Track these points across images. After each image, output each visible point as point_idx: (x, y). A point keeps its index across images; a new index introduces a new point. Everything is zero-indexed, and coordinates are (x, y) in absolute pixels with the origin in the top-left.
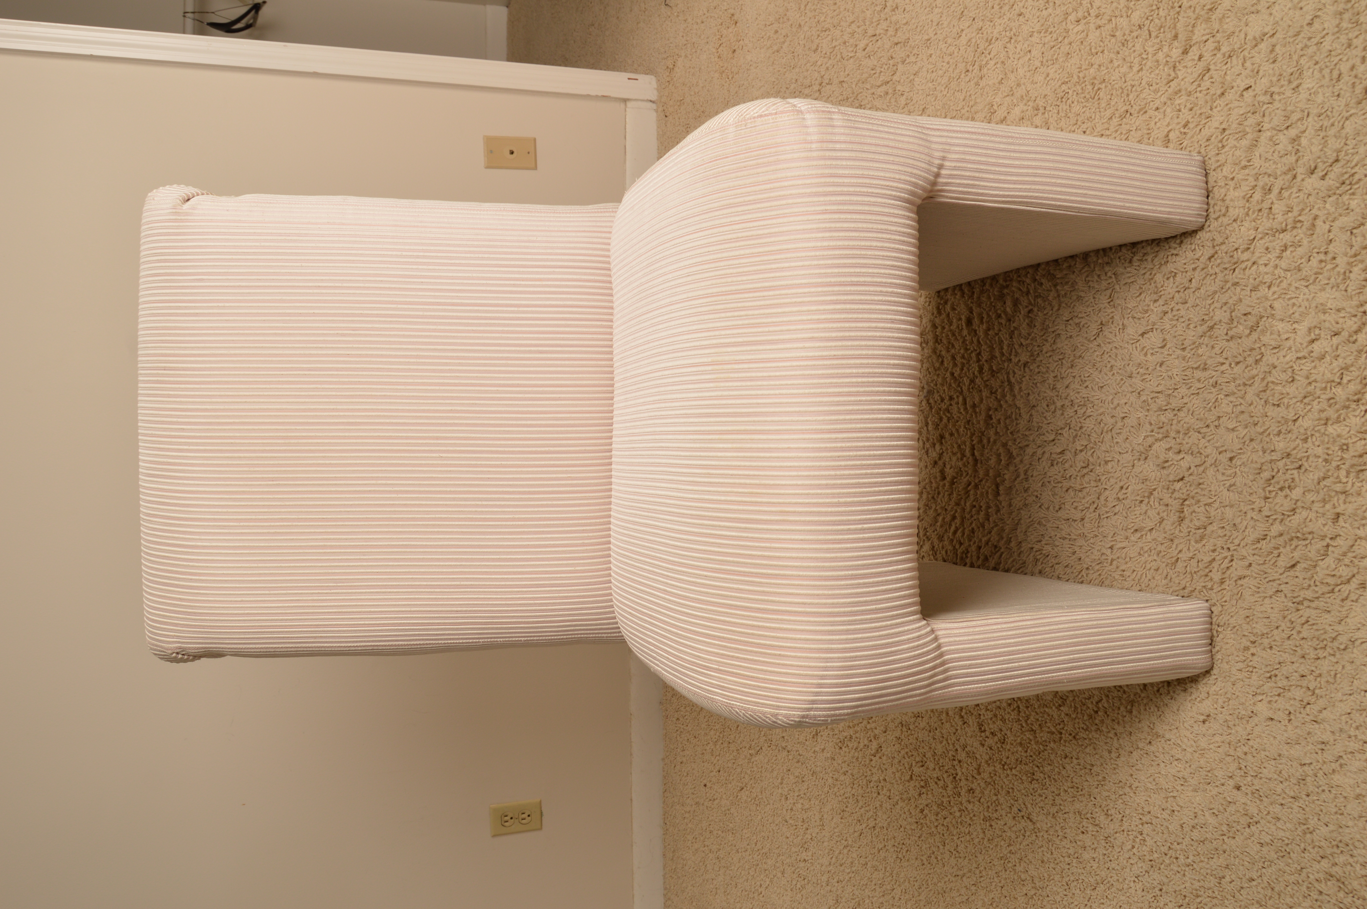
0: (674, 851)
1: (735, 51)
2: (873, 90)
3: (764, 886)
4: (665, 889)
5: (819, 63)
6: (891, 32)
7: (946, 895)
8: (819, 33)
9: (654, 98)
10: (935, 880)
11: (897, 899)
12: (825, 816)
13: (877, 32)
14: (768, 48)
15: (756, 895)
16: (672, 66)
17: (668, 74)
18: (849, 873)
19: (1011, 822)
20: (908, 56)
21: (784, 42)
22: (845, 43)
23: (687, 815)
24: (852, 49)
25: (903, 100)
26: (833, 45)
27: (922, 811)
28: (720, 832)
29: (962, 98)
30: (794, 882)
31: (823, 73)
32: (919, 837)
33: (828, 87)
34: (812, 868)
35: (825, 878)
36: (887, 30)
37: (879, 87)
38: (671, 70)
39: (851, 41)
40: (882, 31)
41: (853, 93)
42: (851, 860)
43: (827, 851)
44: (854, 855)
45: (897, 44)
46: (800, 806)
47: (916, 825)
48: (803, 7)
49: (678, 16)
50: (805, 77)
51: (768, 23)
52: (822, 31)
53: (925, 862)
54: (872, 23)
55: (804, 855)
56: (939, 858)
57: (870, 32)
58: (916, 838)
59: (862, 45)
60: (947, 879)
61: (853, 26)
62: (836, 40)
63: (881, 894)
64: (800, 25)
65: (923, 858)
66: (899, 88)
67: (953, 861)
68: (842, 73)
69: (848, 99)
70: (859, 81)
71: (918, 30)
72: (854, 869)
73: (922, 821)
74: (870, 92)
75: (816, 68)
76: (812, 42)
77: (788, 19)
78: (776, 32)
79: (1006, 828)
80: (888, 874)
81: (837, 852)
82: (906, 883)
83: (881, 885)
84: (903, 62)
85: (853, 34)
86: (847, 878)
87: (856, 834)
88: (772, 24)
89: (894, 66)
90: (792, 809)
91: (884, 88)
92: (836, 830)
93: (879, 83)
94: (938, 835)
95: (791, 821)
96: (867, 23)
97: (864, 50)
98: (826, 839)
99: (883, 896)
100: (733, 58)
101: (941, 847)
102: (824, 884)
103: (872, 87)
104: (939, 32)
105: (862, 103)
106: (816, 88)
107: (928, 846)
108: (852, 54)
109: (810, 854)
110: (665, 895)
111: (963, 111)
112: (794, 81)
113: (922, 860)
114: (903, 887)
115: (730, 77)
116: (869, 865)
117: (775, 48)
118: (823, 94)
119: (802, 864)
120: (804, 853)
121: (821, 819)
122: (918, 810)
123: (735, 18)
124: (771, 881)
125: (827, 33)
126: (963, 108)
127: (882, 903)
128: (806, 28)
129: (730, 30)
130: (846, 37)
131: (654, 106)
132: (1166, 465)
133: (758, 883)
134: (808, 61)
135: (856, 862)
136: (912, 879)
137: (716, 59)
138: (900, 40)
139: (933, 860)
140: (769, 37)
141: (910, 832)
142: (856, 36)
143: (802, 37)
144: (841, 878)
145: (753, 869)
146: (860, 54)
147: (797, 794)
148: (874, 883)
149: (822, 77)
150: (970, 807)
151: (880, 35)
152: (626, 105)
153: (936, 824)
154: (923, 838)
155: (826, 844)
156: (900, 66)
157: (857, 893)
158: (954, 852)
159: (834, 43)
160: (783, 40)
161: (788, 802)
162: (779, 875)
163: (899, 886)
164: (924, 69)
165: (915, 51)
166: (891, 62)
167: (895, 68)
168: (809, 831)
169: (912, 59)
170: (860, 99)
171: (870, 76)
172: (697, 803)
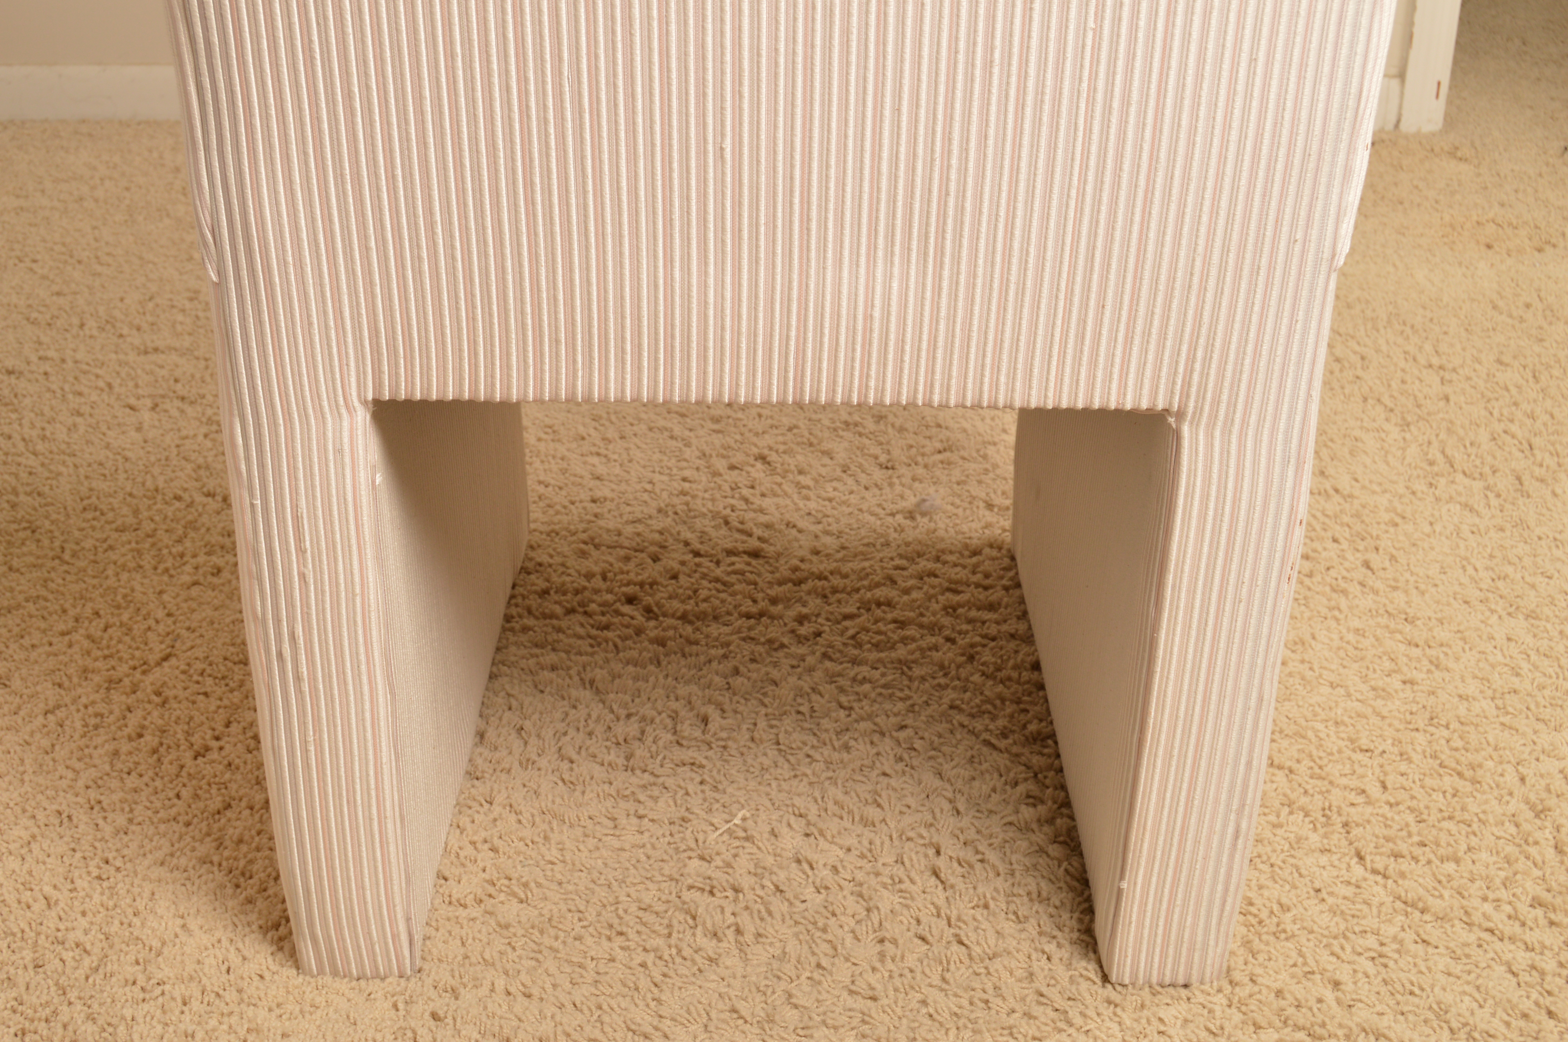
0: (90, 135)
1: (1489, 247)
2: (1435, 444)
3: (34, 266)
4: (23, 123)
5: (1477, 366)
6: (1537, 471)
7: (29, 532)
9: (1404, 127)
10: (54, 516)
11: (19, 459)
12: (163, 356)
13: (1536, 452)
14: (1499, 293)
15: (18, 253)
16: (1459, 154)
17: (1446, 148)
18: (62, 389)
19: (161, 628)
20: (1498, 496)
21: (1510, 316)
22: (1516, 404)
23: (155, 155)
25: (1420, 486)
26: (1512, 388)
27: (178, 498)
28: (127, 202)
29: (1430, 573)
30: (42, 309)
31: (1461, 371)
32: (131, 495)
33: (1438, 380)
35: (51, 353)
36: (1541, 465)
37: (1443, 452)
38: (1453, 153)
40: (1539, 457)
41: (1429, 414)
42: (86, 391)
43: (100, 357)
44: (94, 398)
45: (1519, 478)
46: (180, 318)
47: (152, 488)
49: (1547, 164)
50: (1452, 345)
51: (1543, 294)
53: (86, 502)
54: (1553, 444)
55: (91, 323)
56: (95, 523)
57: (1537, 441)
58: (128, 489)
59: (1514, 428)
60: (57, 534)
61: (1546, 418)
63: (27, 437)
64: (1541, 340)
65: (94, 499)
66: (1443, 481)
67: (88, 544)
68: (1462, 398)
69: (1419, 406)
70: (1451, 422)
71: (1544, 511)
72: (70, 396)
73: (159, 497)
74: (1433, 438)
76: (1515, 357)
77: (1551, 323)
78: (1528, 306)
79: (151, 622)
80: (63, 447)
81: (99, 371)
82: (46, 474)
83: (44, 438)
84: (1488, 488)
85: (1532, 416)
86: (54, 387)
87: (132, 401)
90: (173, 307)
92: (139, 371)
93: (1448, 451)
94: (135, 521)
95: (151, 305)
96: (1552, 438)
97: (1505, 432)
98: (122, 357)
99: (24, 440)
101: (114, 526)
102: (41, 353)
103: (1442, 441)
104: (1543, 543)
105: (1412, 428)
106: (1435, 361)
107: (116, 506)
108: (1496, 413)
109: (95, 332)
110: (12, 122)
111: (1407, 575)
112: (1445, 329)
113: (89, 498)
114: (40, 469)
116: (79, 420)
117: (1501, 303)
118: (1425, 371)
119: (76, 321)
120: (94, 324)
121: (156, 350)
122: (180, 493)
123: (1548, 248)
124: (44, 277)
125: (1531, 379)
126: (1412, 574)
127: (10, 437)
128: (1537, 349)
129: (1527, 241)
130: (1524, 406)
131: (1390, 126)
132: (806, 866)
133: (39, 257)
134: (1480, 351)
135: (83, 400)
136: (54, 482)
137: (1475, 218)
138: (1526, 483)
139: (89, 515)
141: (139, 479)
142: (1529, 422)
144: (53, 378)
145: (64, 250)
146: (1499, 428)
147: (201, 314)
148: (47, 425)
149: (1454, 370)
150: (188, 568)
151: (1533, 455)
152: (1394, 76)
153: (157, 518)
154: (129, 499)
155: (113, 356)
156: (1478, 485)
157: (27, 401)
158: (105, 546)
159: (1514, 391)
160: (1515, 314)
161: (186, 302)
162: (55, 288)
163: (43, 465)
164: (1477, 520)
165: (1508, 506)
166: (1487, 470)
167: (1477, 476)
168: (134, 332)
169: (1494, 502)
170: (1421, 424)
171: (1461, 439)
172: (177, 170)
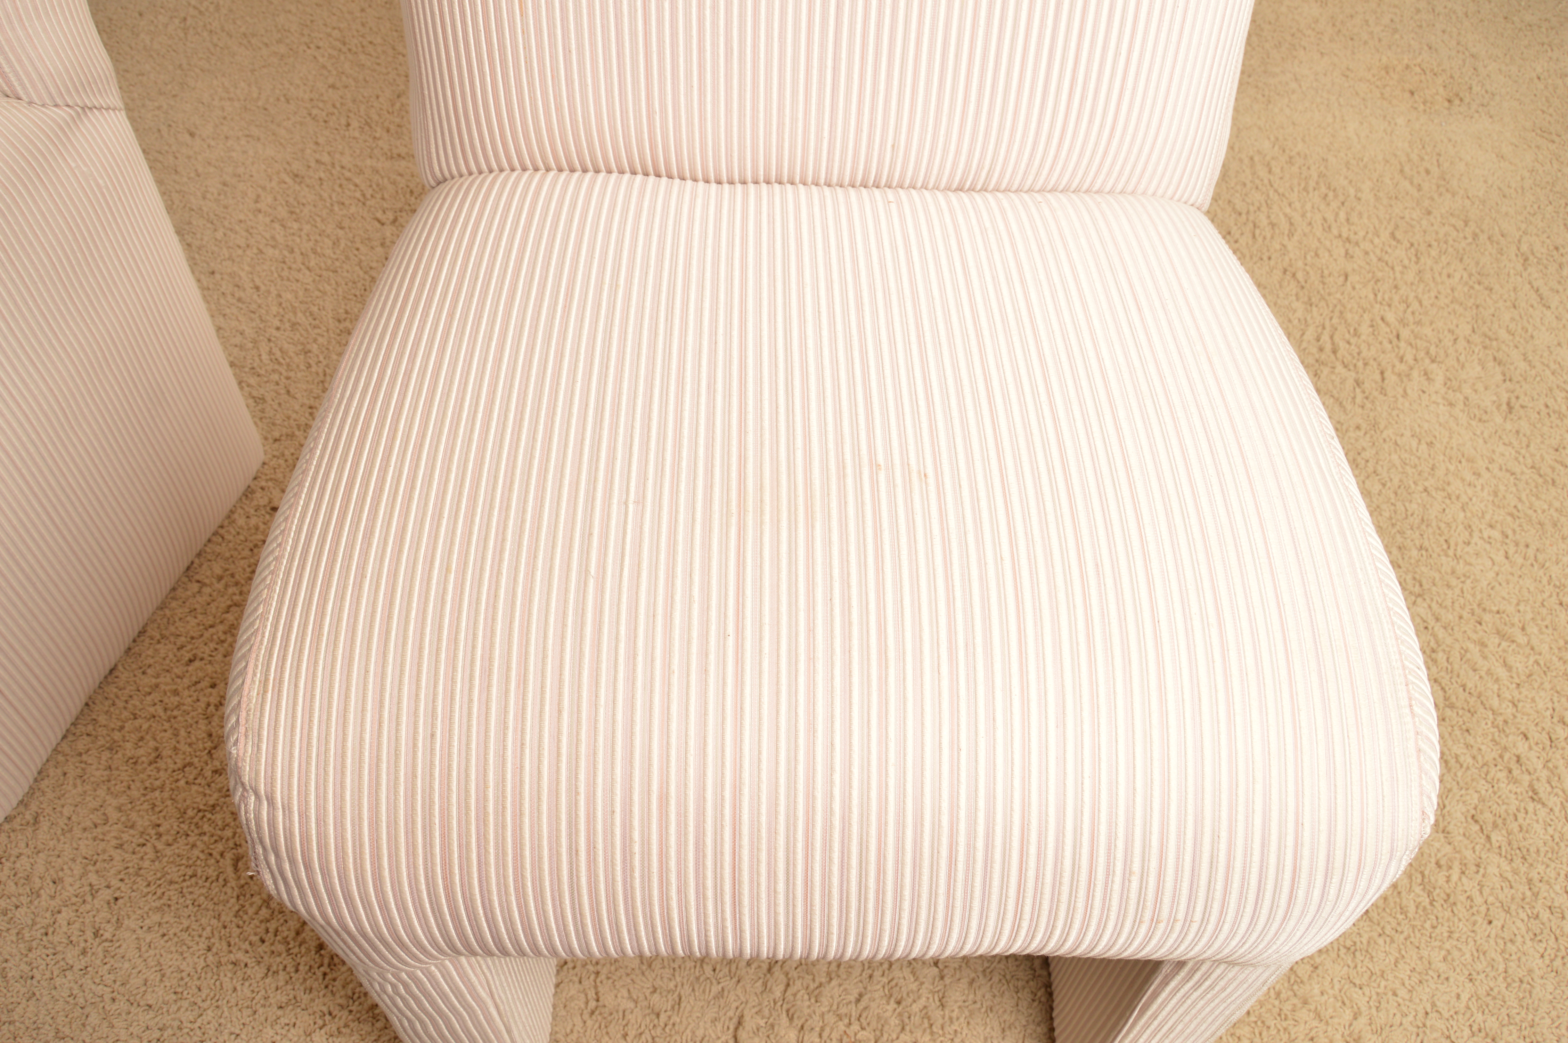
8: (1416, 245)
24: (1386, 297)
34: (338, 137)
39: (1396, 298)
48: (1453, 221)
52: (1417, 251)
62: (1402, 273)
75: (1370, 236)
88: (1439, 166)
89: (1355, 366)
91: (1328, 347)
100: (1403, 90)
115: (1379, 83)
140: (1422, 159)
143: (1414, 216)
